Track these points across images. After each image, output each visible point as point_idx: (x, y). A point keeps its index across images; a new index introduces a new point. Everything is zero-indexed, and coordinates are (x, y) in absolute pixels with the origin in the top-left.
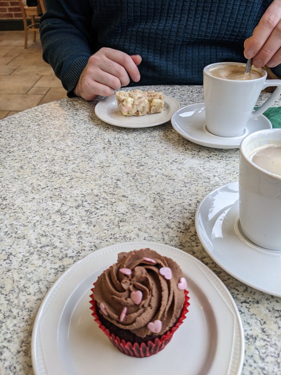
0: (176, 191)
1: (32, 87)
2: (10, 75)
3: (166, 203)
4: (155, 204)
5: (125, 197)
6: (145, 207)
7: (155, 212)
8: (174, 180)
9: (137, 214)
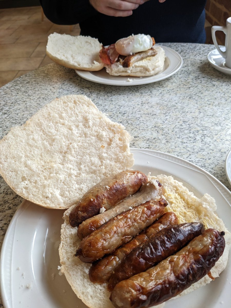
0: (164, 120)
1: (33, 52)
2: (14, 43)
3: (166, 130)
4: (160, 134)
5: (137, 137)
6: (157, 138)
7: (166, 138)
8: (155, 115)
9: (156, 144)
